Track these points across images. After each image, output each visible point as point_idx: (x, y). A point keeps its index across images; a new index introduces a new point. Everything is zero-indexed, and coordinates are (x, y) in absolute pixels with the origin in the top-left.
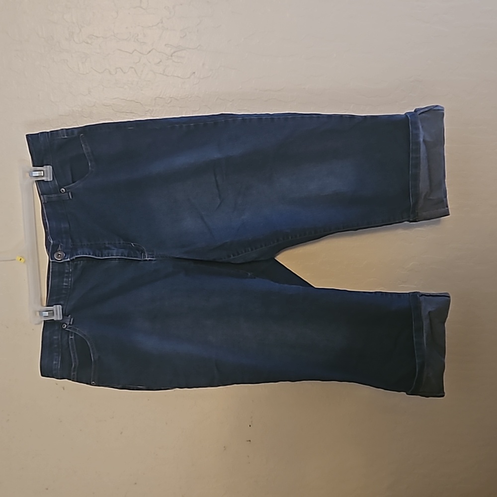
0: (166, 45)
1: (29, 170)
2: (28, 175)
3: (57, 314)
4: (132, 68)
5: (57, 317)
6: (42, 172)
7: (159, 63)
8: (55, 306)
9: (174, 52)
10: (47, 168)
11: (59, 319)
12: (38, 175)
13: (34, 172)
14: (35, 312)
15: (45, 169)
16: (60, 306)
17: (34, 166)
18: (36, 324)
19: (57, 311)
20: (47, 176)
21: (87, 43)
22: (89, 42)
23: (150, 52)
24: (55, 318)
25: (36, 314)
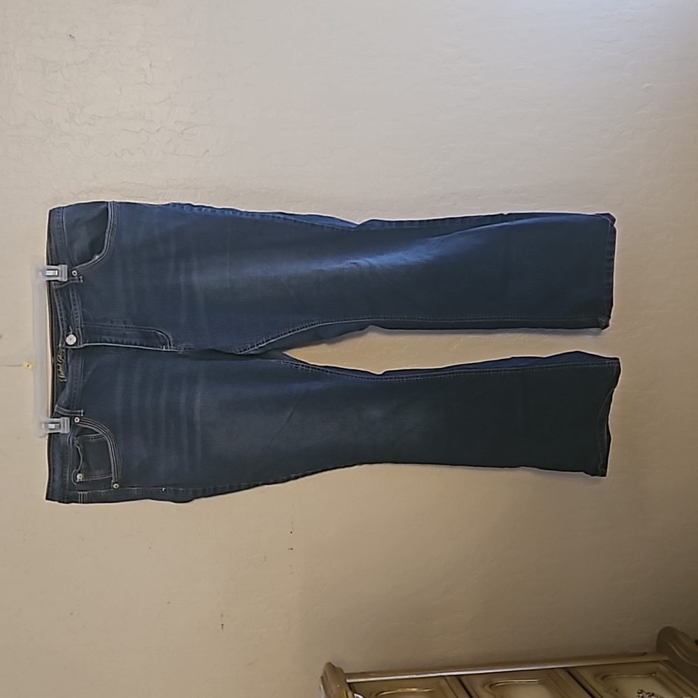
0: (175, 122)
1: (42, 268)
2: (40, 273)
3: (64, 427)
4: (140, 148)
5: (64, 430)
6: (57, 271)
7: (169, 142)
8: (62, 418)
9: (185, 130)
10: (61, 267)
11: (66, 432)
12: (51, 274)
13: (48, 271)
14: (41, 423)
15: (59, 269)
16: (68, 418)
17: (48, 264)
18: (41, 437)
19: (64, 424)
20: (62, 276)
21: (90, 124)
22: (92, 123)
23: (158, 130)
24: (61, 431)
25: (41, 426)
